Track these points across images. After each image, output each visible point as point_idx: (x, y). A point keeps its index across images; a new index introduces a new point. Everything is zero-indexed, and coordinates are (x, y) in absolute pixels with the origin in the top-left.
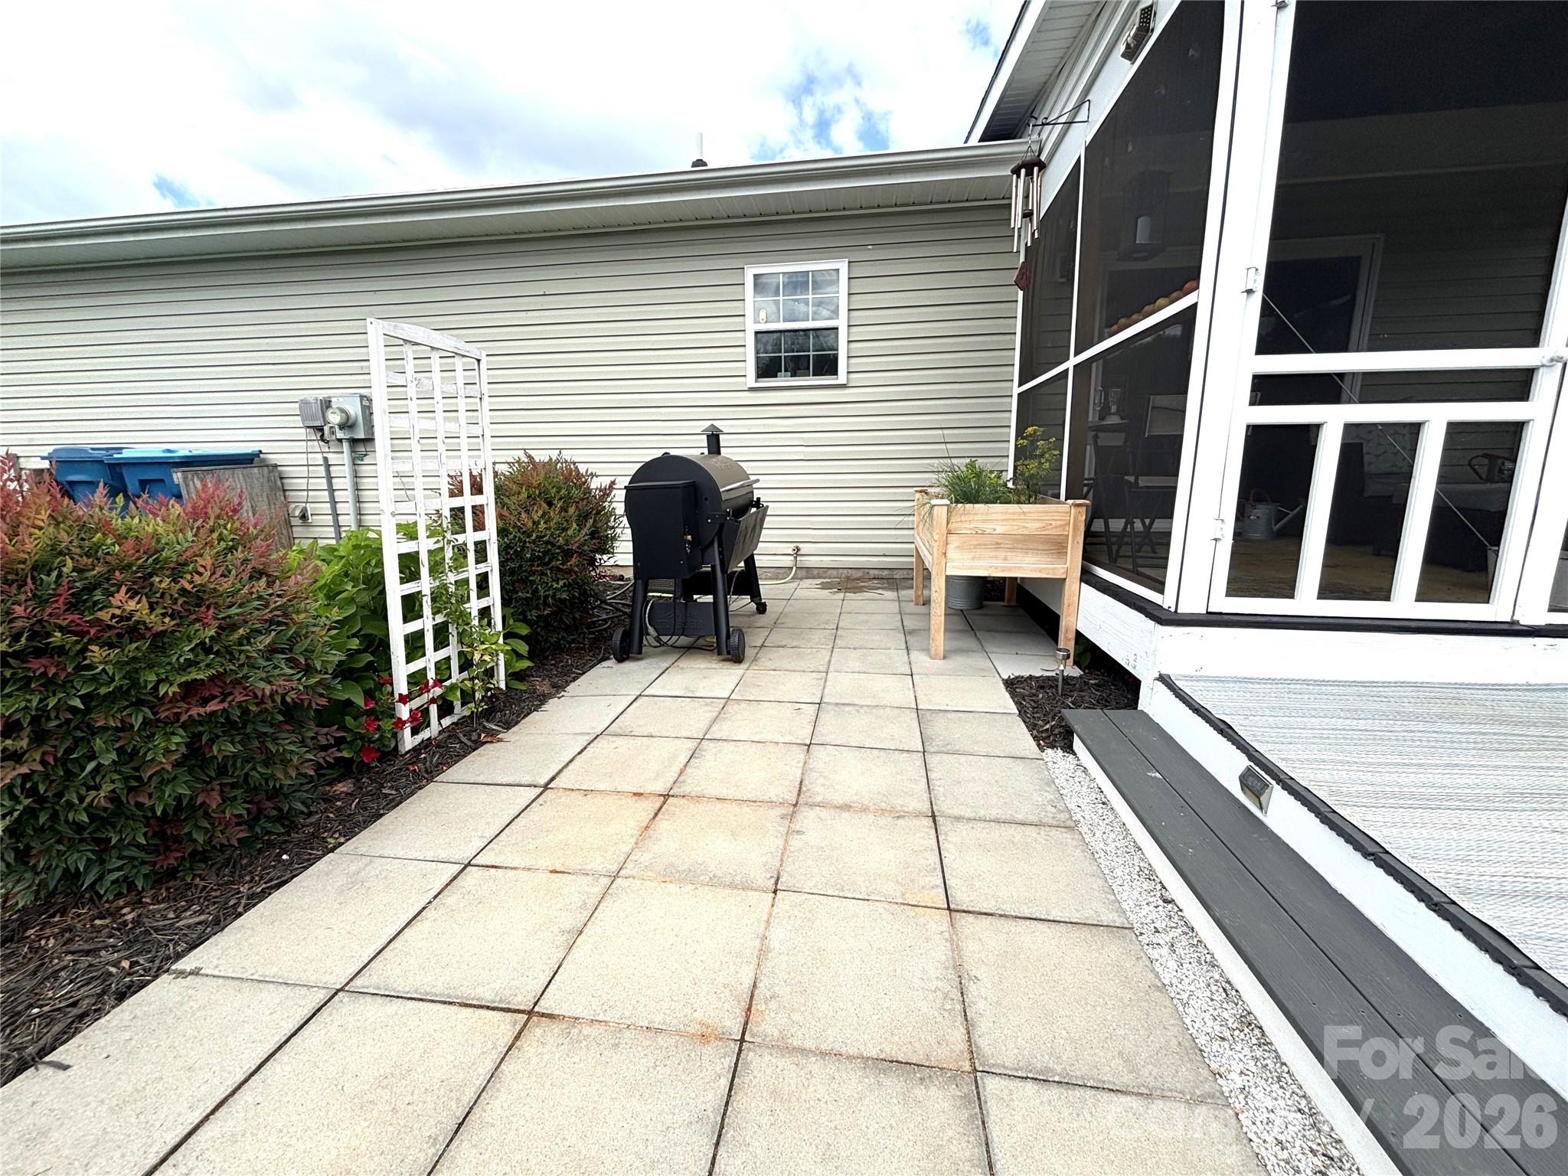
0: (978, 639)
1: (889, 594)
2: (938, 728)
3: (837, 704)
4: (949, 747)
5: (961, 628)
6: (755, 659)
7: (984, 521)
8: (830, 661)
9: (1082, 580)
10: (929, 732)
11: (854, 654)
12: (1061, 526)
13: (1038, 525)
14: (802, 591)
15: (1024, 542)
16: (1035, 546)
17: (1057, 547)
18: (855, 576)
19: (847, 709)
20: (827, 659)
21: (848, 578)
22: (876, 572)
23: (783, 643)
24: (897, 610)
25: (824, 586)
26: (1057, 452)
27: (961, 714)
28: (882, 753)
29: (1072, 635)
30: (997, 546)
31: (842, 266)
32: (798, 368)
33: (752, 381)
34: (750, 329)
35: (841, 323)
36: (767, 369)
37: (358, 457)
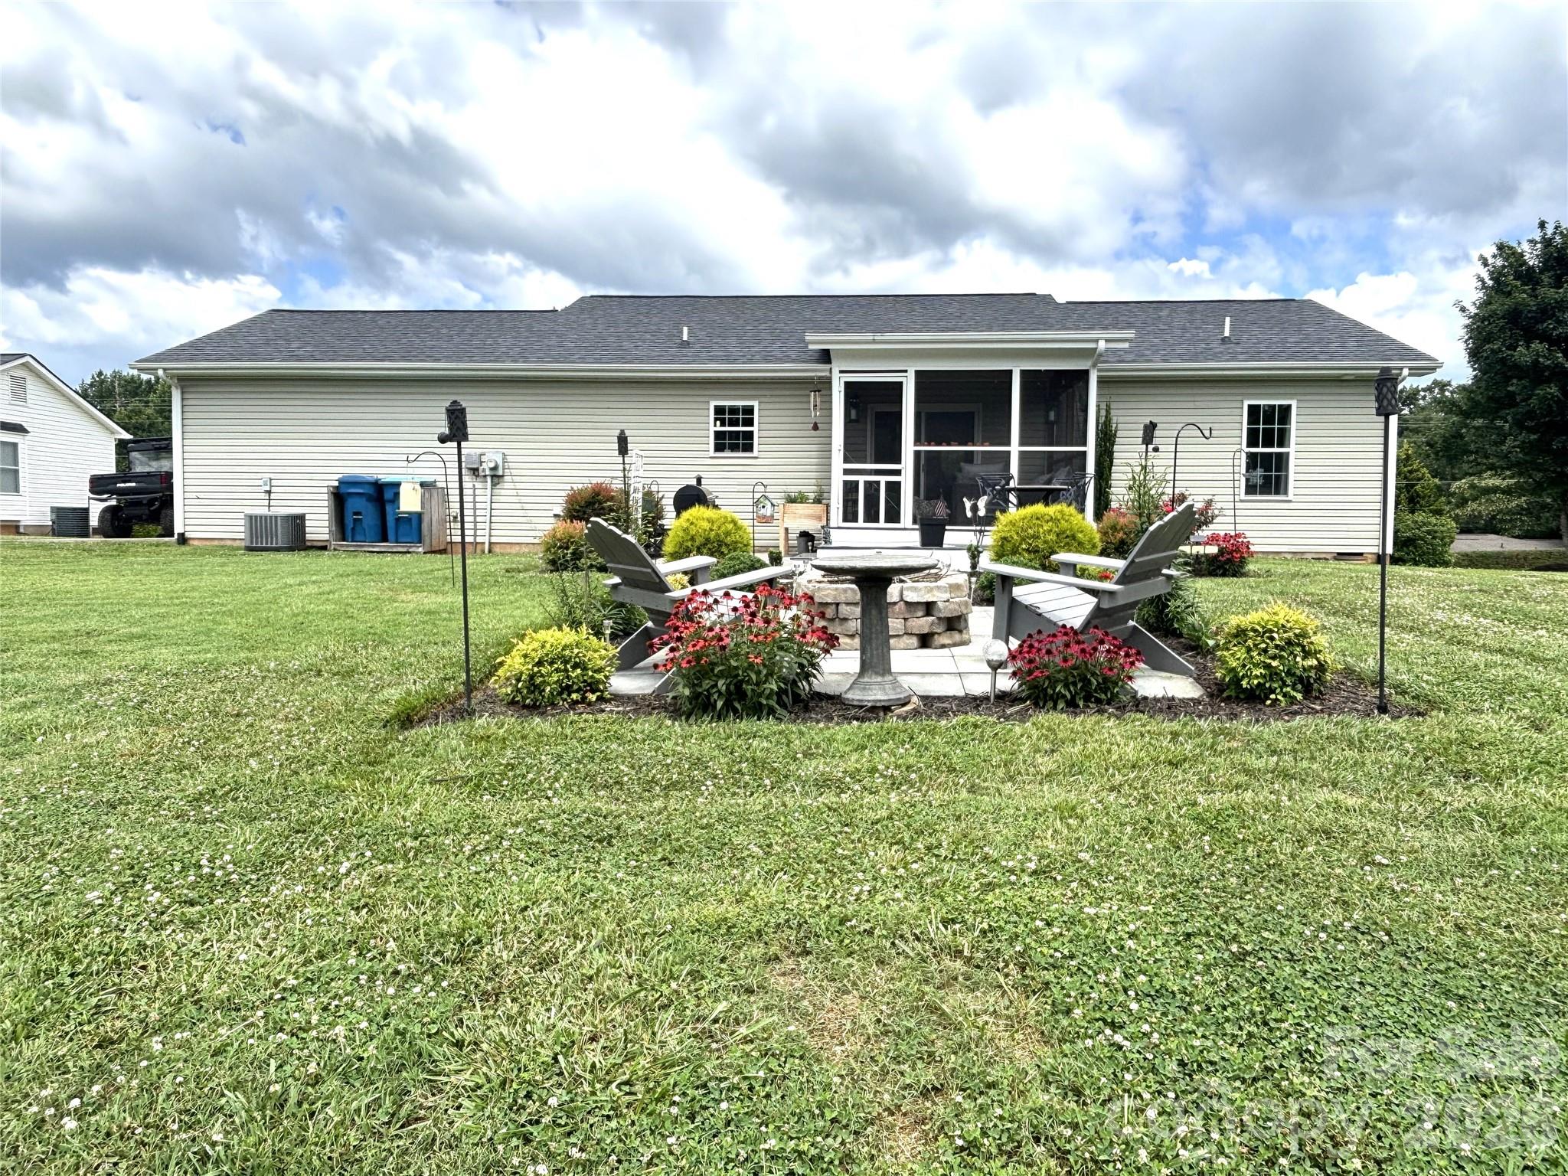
7: (796, 510)
12: (820, 512)
13: (813, 511)
15: (809, 517)
16: (812, 518)
17: (819, 518)
30: (800, 518)
31: (755, 404)
32: (734, 448)
33: (712, 453)
34: (712, 429)
35: (755, 429)
36: (719, 448)
37: (494, 485)
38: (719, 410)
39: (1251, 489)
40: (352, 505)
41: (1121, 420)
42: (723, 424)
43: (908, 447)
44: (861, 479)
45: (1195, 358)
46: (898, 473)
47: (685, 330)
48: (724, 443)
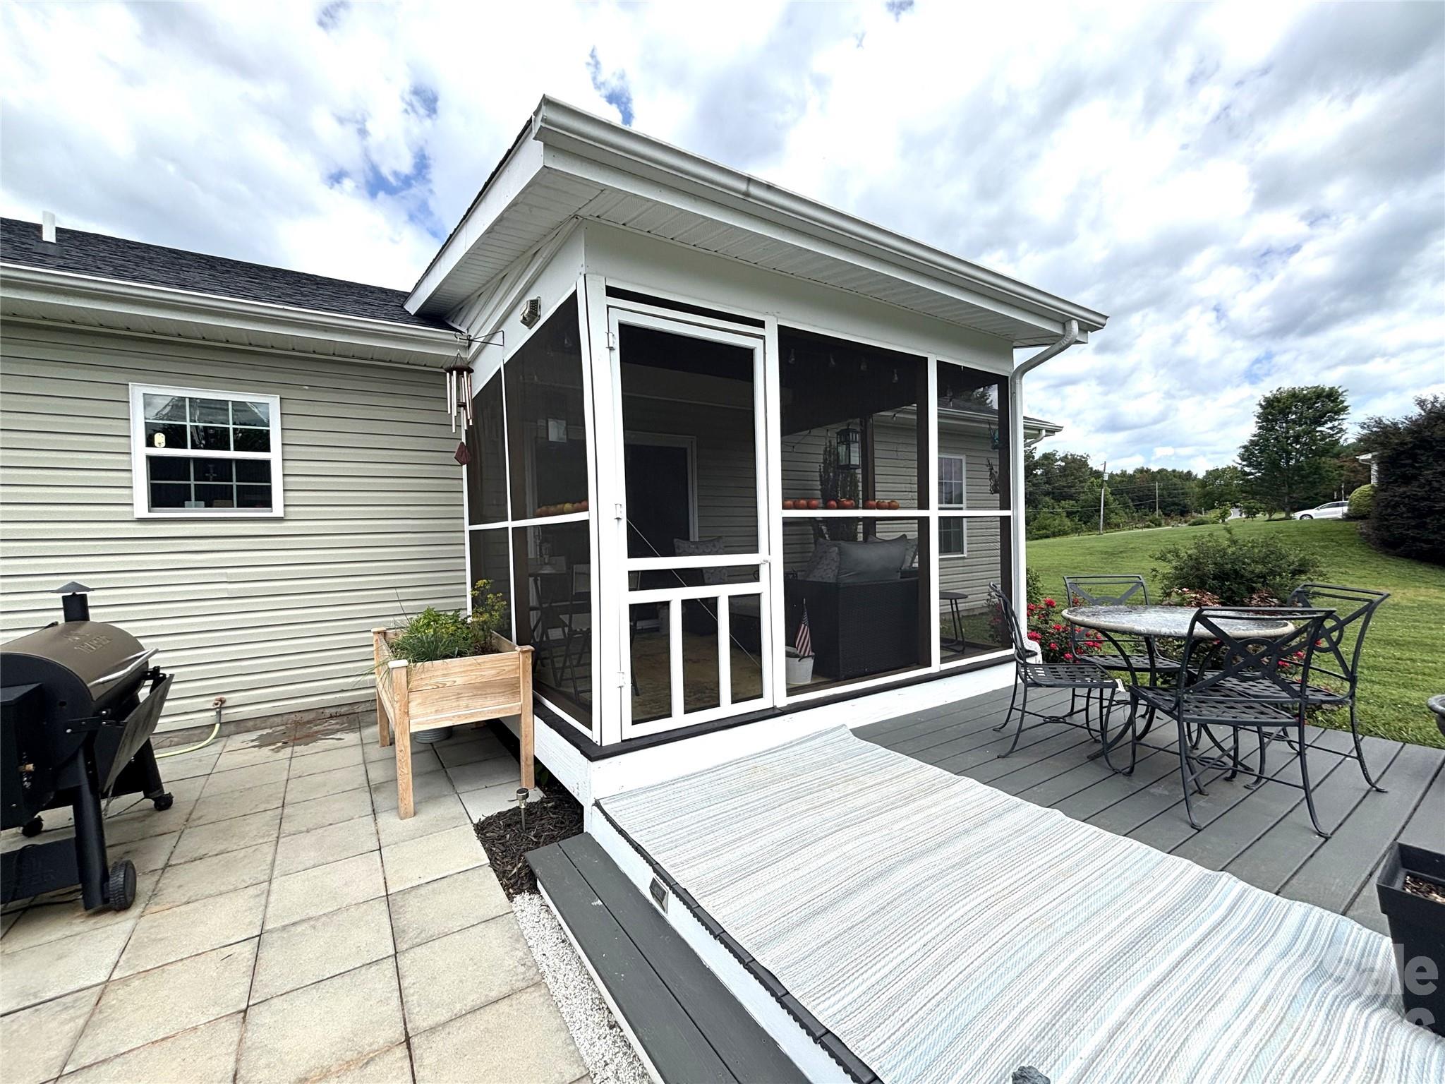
0: (449, 779)
1: (351, 738)
2: (413, 914)
3: (284, 928)
4: (423, 935)
5: (429, 769)
6: (155, 894)
7: (444, 675)
8: (274, 861)
9: (534, 713)
10: (401, 923)
11: (307, 840)
12: (513, 670)
13: (493, 672)
14: (228, 756)
15: (482, 689)
16: (492, 690)
17: (511, 687)
18: (305, 720)
19: (299, 929)
20: (269, 859)
21: (297, 723)
22: (333, 711)
23: (202, 852)
24: (360, 759)
25: (263, 743)
26: (505, 603)
27: (435, 885)
28: (347, 979)
29: (531, 762)
30: (459, 696)
33: (141, 510)
34: (142, 453)
35: (273, 456)
38: (163, 408)
43: (771, 512)
44: (673, 597)
46: (752, 573)
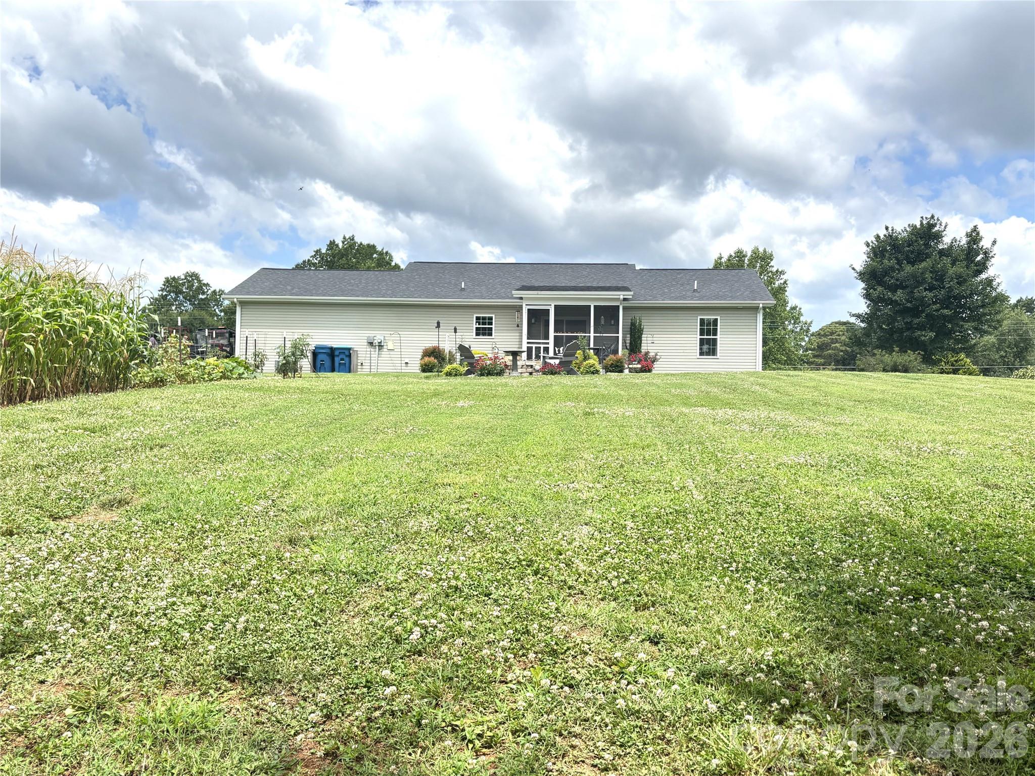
31: (493, 316)
32: (484, 334)
33: (474, 337)
34: (475, 326)
35: (493, 326)
36: (477, 334)
37: (379, 349)
38: (478, 318)
39: (701, 354)
40: (320, 357)
41: (645, 324)
42: (479, 324)
43: (552, 334)
44: (534, 346)
45: (676, 299)
46: (548, 343)
47: (463, 283)
48: (479, 332)
